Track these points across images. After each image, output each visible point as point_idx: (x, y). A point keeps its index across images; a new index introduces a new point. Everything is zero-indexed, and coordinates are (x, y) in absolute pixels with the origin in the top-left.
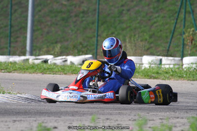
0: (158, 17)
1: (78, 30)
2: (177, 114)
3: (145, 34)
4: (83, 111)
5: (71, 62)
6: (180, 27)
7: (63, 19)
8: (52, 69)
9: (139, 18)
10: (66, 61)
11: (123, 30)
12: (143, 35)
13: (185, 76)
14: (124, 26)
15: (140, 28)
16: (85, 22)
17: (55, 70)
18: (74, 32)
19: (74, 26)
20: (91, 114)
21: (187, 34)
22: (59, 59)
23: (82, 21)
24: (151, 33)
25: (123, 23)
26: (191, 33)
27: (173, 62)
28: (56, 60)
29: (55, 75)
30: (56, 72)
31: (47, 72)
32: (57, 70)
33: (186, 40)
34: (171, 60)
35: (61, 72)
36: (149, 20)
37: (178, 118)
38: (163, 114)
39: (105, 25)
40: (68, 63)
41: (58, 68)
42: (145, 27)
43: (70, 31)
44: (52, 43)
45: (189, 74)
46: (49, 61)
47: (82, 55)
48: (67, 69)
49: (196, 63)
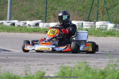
1: (40, 4)
3: (80, 6)
8: (14, 29)
10: (26, 24)
11: (67, 3)
12: (79, 7)
13: (93, 34)
17: (16, 30)
18: (37, 5)
24: (84, 6)
27: (90, 25)
28: (20, 23)
29: (15, 33)
30: (16, 31)
31: (10, 31)
34: (89, 23)
35: (19, 31)
43: (35, 4)
45: (96, 33)
46: (15, 24)
47: (36, 20)
48: (23, 29)
49: (102, 26)
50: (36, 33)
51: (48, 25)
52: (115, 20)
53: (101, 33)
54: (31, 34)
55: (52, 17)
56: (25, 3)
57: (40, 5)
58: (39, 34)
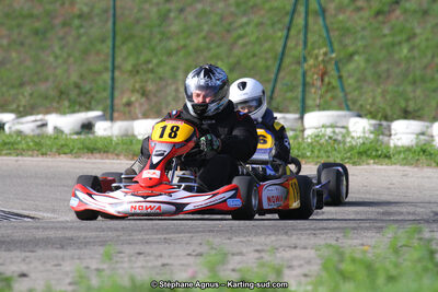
0: (248, 23)
1: (69, 56)
2: (294, 240)
4: (85, 238)
5: (55, 128)
6: (297, 45)
7: (36, 32)
8: (13, 144)
9: (206, 28)
10: (44, 125)
11: (170, 53)
13: (308, 154)
14: (172, 44)
15: (209, 49)
16: (84, 39)
17: (20, 146)
18: (60, 61)
19: (62, 48)
20: (103, 243)
21: (311, 62)
22: (27, 122)
23: (78, 37)
24: (232, 60)
25: (169, 38)
26: (320, 58)
28: (22, 123)
29: (20, 158)
30: (23, 150)
31: (2, 150)
32: (24, 146)
33: (309, 74)
35: (33, 150)
36: (228, 31)
37: (295, 247)
38: (262, 239)
39: (131, 45)
40: (50, 130)
41: (27, 143)
42: (219, 46)
43: (51, 59)
44: (13, 87)
45: (319, 151)
46: (6, 127)
47: (78, 111)
48: (49, 143)
49: (331, 126)
50: (98, 155)
51: (127, 130)
52: (368, 107)
53: (339, 152)
54: (81, 160)
55: (137, 100)
56: (14, 55)
57: (72, 60)
58: (107, 161)
